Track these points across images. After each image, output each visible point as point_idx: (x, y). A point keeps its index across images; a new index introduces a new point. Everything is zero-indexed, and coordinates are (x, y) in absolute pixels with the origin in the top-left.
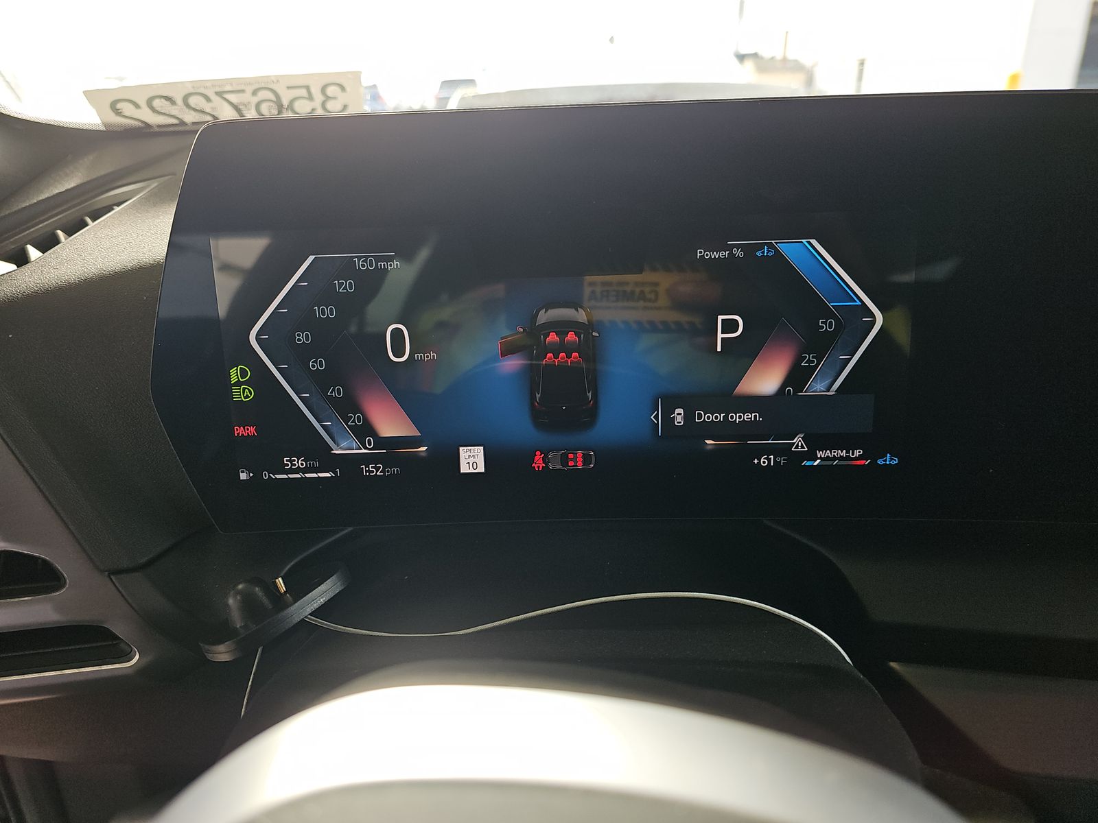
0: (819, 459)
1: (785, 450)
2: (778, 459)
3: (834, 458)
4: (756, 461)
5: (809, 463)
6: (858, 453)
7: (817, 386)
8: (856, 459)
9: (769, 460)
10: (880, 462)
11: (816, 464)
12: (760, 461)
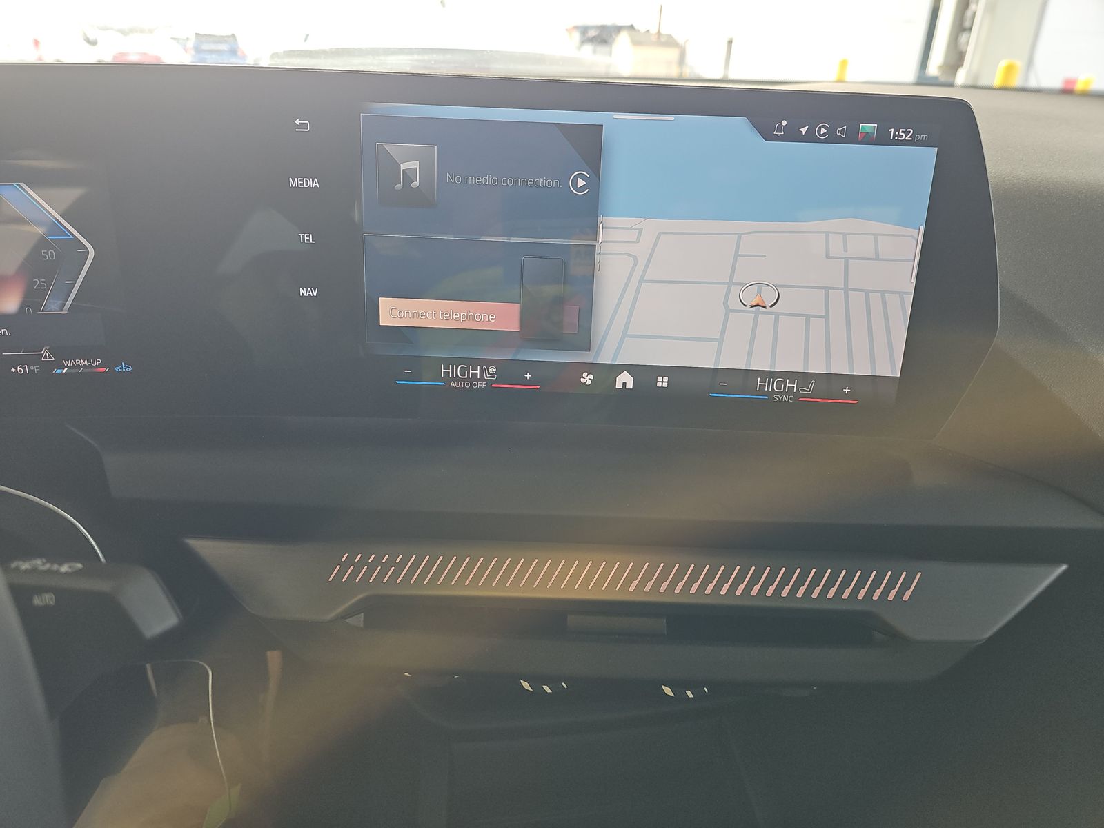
0: (66, 367)
1: (36, 360)
2: (32, 368)
3: (79, 367)
4: (13, 370)
5: (58, 371)
6: (98, 362)
7: (52, 306)
8: (97, 367)
9: (24, 369)
10: (117, 369)
11: (64, 371)
12: (17, 369)
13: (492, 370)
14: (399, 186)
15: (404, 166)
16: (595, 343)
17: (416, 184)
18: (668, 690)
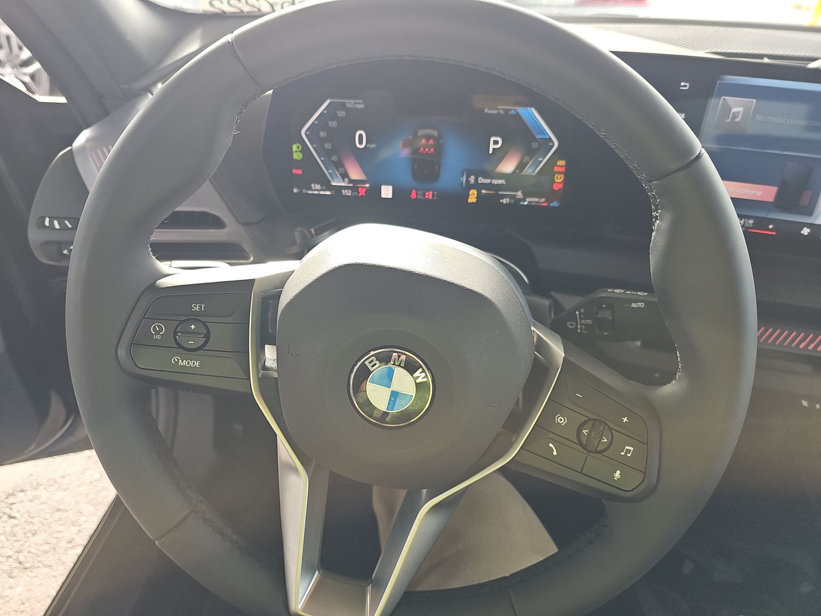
0: (527, 201)
1: (514, 197)
2: (510, 201)
3: (533, 202)
4: (501, 201)
5: (523, 203)
6: (543, 200)
7: (529, 171)
8: (542, 203)
9: (507, 201)
10: (552, 204)
13: (751, 222)
14: (728, 120)
15: (734, 110)
16: (815, 215)
17: (738, 120)
18: (805, 403)
